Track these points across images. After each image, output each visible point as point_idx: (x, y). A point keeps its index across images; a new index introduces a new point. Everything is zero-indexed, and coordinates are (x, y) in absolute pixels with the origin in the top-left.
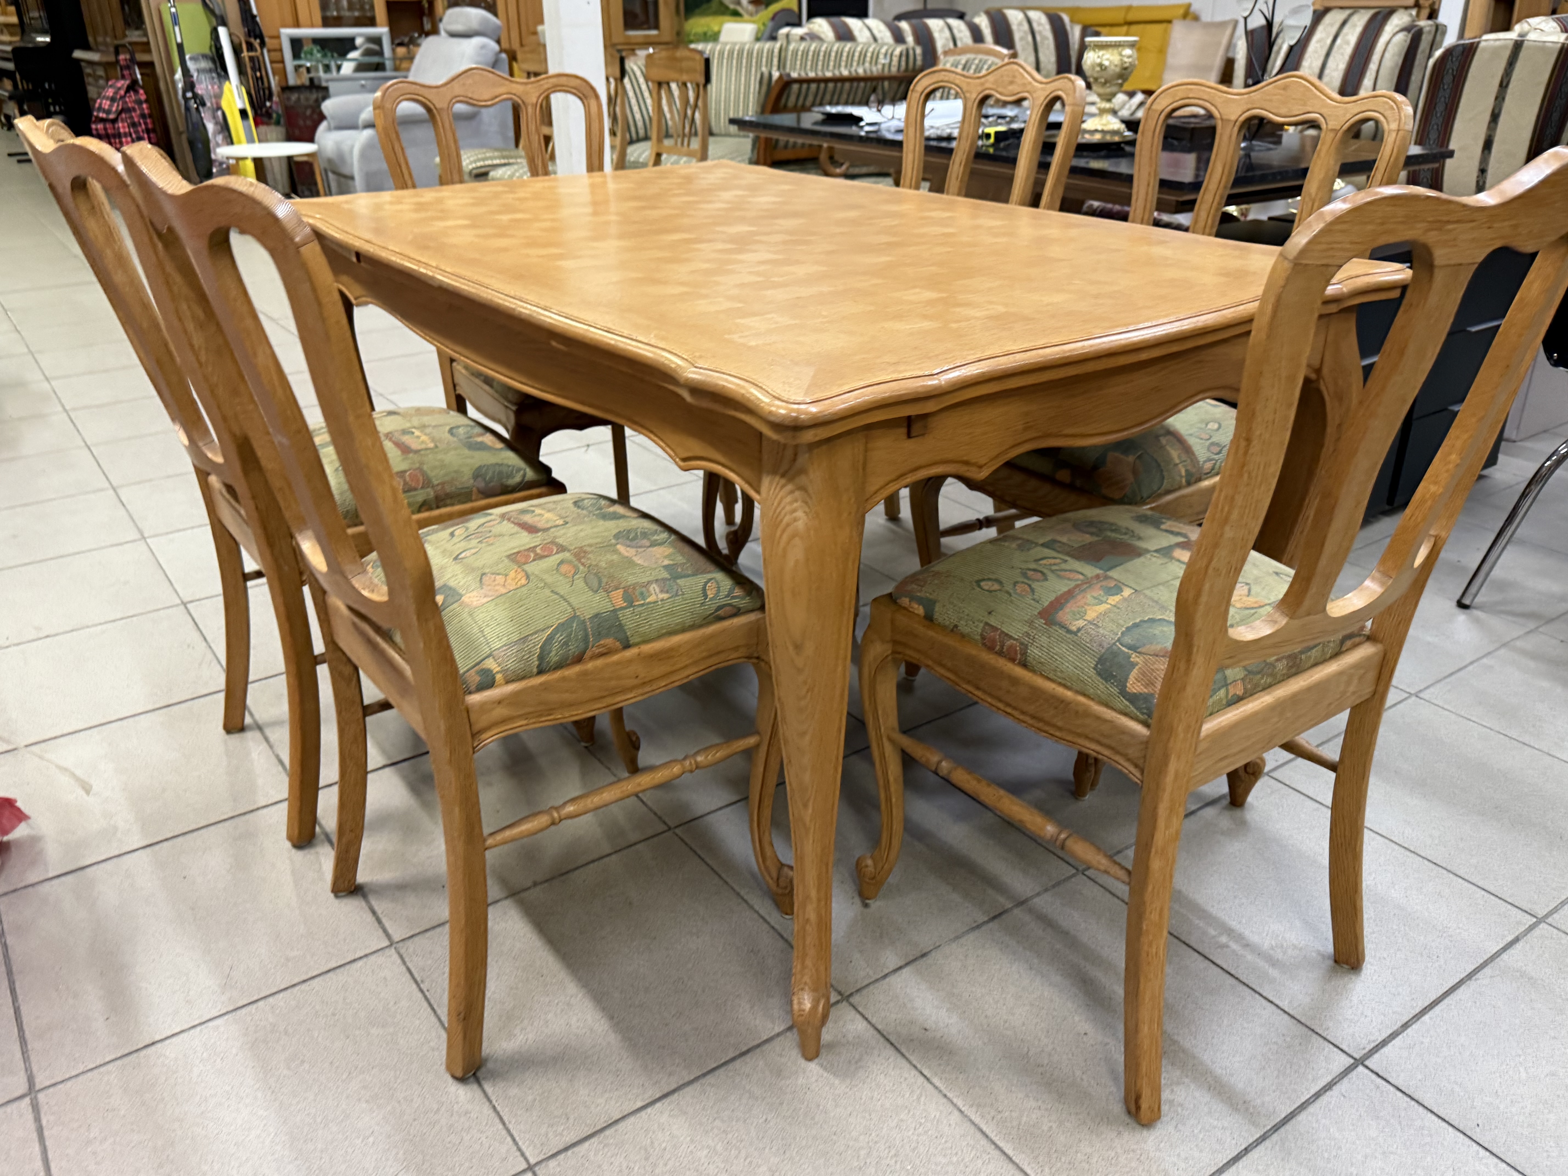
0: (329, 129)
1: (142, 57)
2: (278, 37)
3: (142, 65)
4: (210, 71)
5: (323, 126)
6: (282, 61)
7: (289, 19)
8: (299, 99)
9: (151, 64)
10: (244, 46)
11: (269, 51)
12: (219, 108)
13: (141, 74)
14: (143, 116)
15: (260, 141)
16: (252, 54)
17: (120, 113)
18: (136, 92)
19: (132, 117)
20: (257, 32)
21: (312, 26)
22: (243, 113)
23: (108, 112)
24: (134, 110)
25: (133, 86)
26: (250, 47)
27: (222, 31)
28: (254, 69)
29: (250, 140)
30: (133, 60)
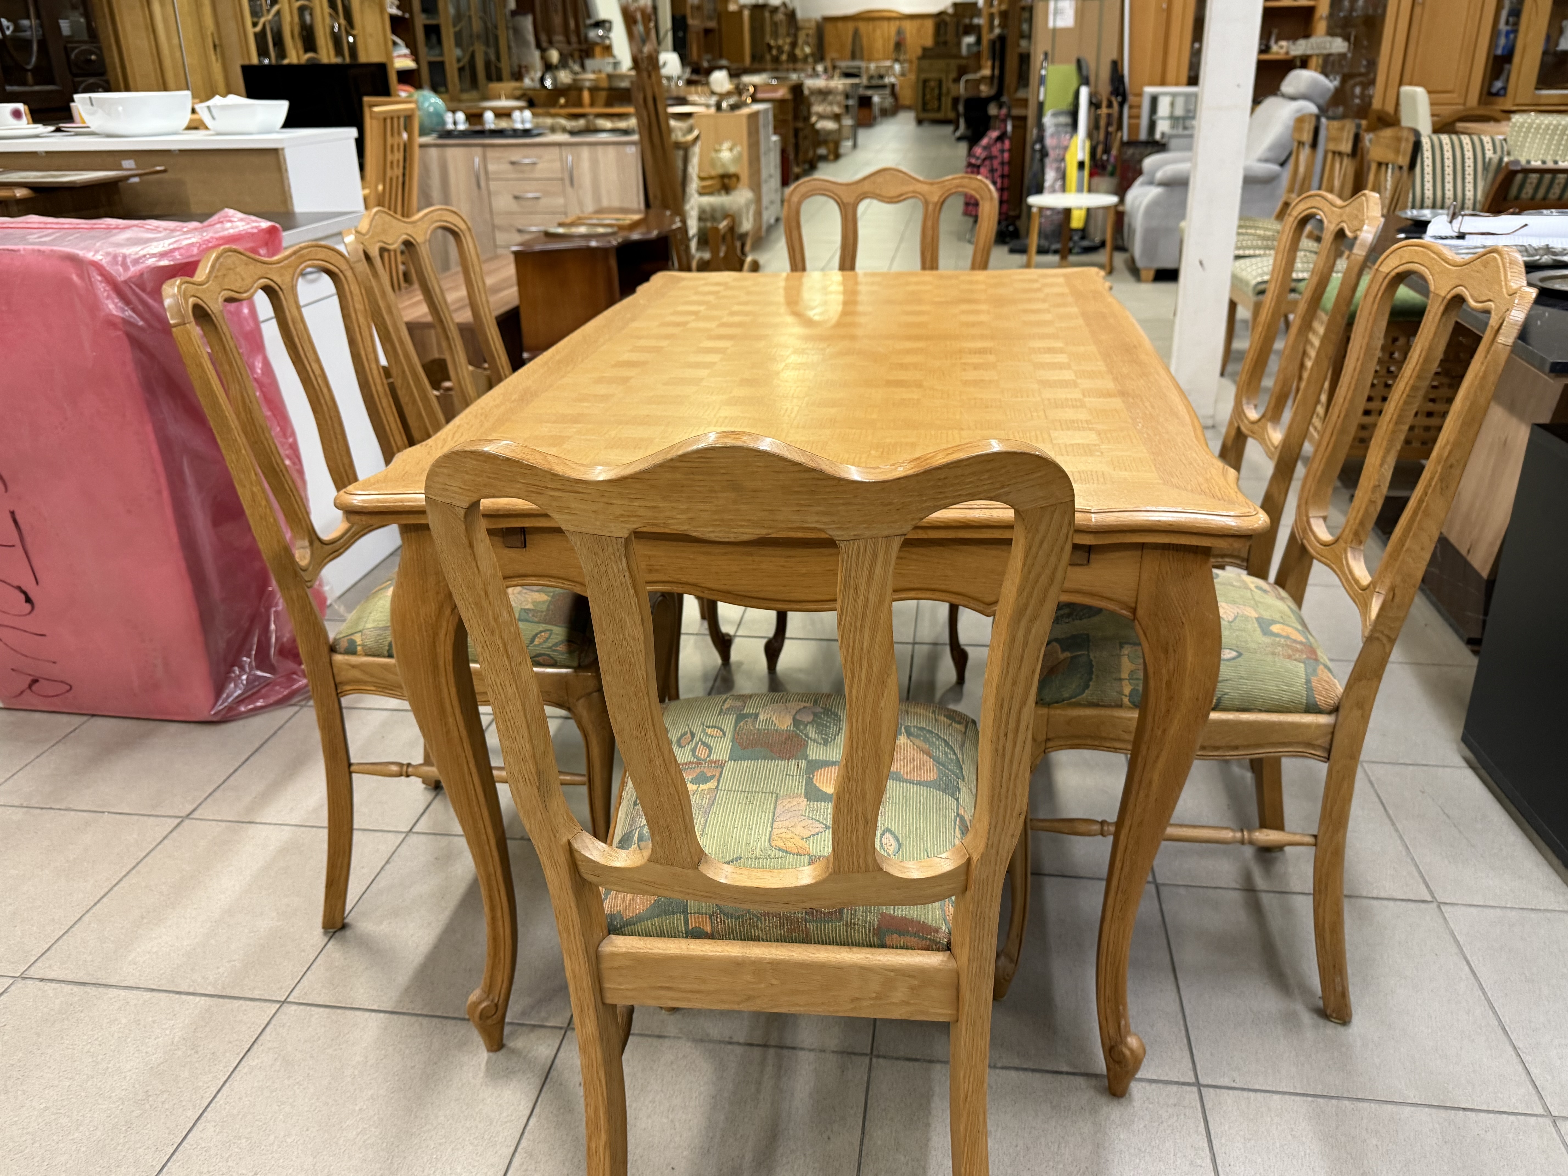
0: (1143, 184)
1: (1016, 112)
2: (1140, 95)
3: (1015, 119)
4: (1066, 125)
5: (1140, 180)
6: (1138, 117)
7: (1158, 79)
8: (1133, 154)
9: (1024, 119)
10: (1104, 104)
11: (1131, 107)
12: (1063, 159)
13: (1014, 127)
14: (1002, 163)
15: (1090, 190)
16: (1110, 111)
17: (985, 159)
18: (1003, 142)
19: (992, 165)
20: (1121, 90)
21: (1177, 84)
22: (1081, 165)
23: (978, 158)
24: (996, 157)
25: (1000, 138)
26: (1110, 105)
27: (1084, 92)
28: (1109, 124)
29: (1080, 190)
30: (1008, 116)
